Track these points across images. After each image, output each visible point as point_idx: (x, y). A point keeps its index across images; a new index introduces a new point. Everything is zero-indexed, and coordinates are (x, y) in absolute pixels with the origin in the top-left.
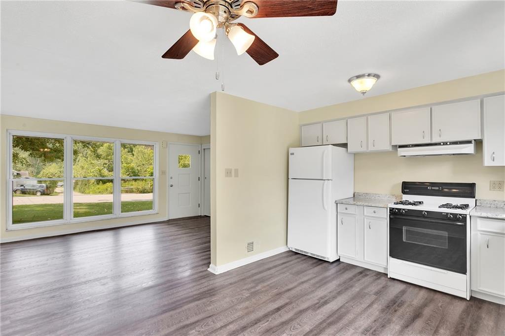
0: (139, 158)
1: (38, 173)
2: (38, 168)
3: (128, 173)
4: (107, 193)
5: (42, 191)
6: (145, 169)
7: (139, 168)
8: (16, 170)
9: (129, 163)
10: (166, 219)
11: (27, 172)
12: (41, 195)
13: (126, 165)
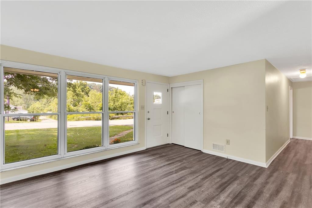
0: (92, 98)
1: (28, 107)
2: (28, 104)
3: (86, 108)
4: (74, 121)
5: (31, 119)
6: (97, 105)
7: (93, 105)
8: (14, 105)
9: (86, 101)
10: (144, 148)
11: (21, 107)
12: (30, 121)
13: (85, 102)
